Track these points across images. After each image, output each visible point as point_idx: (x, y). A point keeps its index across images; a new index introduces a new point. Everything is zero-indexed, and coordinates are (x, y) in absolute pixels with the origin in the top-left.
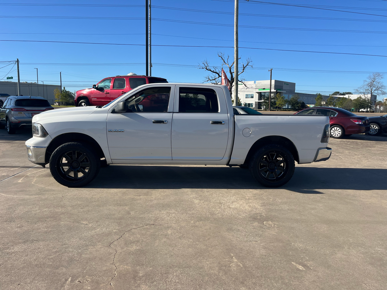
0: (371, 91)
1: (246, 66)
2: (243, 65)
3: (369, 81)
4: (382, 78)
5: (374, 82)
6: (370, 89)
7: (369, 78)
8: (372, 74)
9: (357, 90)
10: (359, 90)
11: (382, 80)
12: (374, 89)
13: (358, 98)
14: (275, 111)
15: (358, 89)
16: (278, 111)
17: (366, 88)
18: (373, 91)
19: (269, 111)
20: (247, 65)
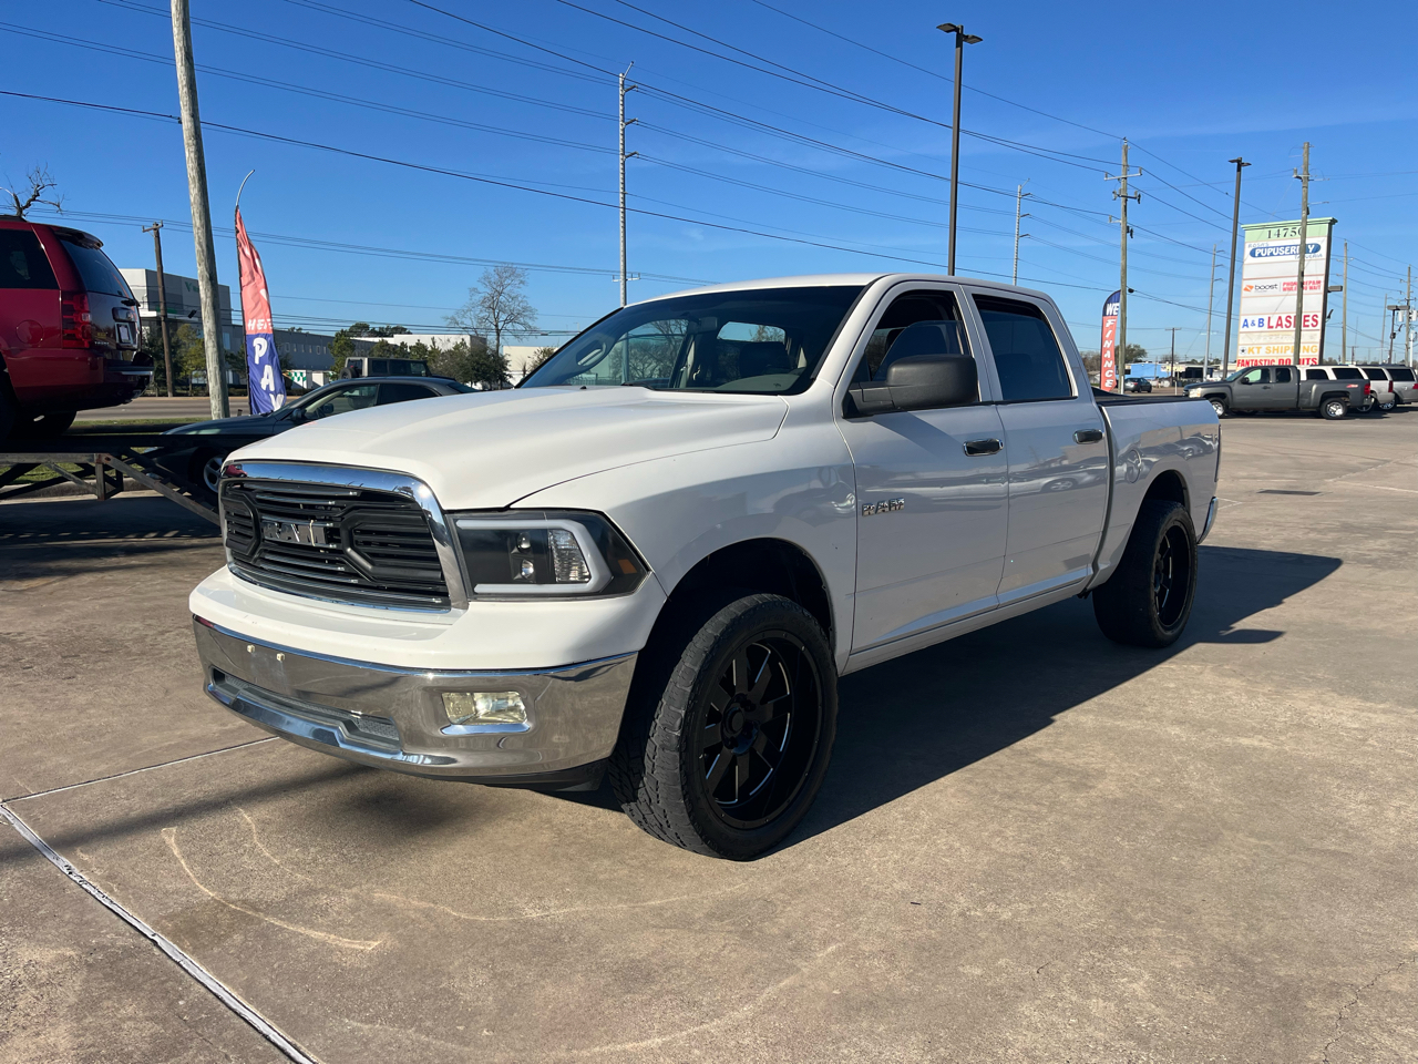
0: (496, 326)
1: (28, 205)
2: (17, 200)
3: (485, 291)
4: (522, 282)
5: (500, 294)
6: (492, 315)
7: (486, 279)
8: (491, 270)
9: (453, 318)
10: (459, 320)
11: (523, 291)
12: (503, 317)
13: (457, 347)
14: (186, 395)
15: (456, 316)
16: (196, 395)
17: (482, 315)
18: (500, 325)
19: (170, 398)
20: (34, 200)
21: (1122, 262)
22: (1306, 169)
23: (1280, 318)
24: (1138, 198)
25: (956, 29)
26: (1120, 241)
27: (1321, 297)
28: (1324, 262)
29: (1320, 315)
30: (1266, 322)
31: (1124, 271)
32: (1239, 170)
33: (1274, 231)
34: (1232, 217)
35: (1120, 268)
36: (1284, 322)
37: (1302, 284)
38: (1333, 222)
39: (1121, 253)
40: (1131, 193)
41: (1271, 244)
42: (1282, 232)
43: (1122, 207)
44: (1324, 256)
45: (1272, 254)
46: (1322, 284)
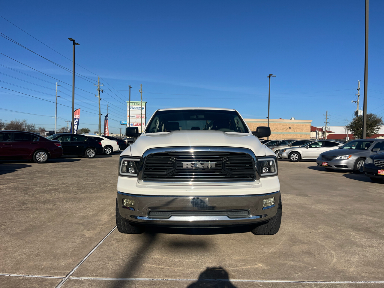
21: (99, 107)
22: (141, 90)
23: (136, 124)
24: (102, 91)
25: (73, 40)
26: (98, 102)
27: (145, 119)
28: (145, 112)
29: (145, 124)
30: (133, 124)
31: (100, 109)
32: (130, 88)
33: (134, 103)
34: (129, 99)
35: (99, 108)
36: (137, 125)
37: (142, 116)
38: (146, 103)
39: (99, 105)
40: (101, 90)
41: (133, 106)
42: (136, 104)
43: (99, 93)
44: (145, 110)
45: (133, 109)
46: (145, 117)
